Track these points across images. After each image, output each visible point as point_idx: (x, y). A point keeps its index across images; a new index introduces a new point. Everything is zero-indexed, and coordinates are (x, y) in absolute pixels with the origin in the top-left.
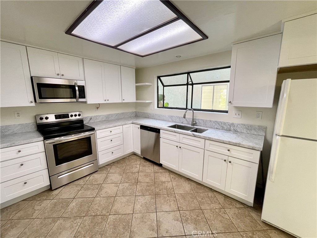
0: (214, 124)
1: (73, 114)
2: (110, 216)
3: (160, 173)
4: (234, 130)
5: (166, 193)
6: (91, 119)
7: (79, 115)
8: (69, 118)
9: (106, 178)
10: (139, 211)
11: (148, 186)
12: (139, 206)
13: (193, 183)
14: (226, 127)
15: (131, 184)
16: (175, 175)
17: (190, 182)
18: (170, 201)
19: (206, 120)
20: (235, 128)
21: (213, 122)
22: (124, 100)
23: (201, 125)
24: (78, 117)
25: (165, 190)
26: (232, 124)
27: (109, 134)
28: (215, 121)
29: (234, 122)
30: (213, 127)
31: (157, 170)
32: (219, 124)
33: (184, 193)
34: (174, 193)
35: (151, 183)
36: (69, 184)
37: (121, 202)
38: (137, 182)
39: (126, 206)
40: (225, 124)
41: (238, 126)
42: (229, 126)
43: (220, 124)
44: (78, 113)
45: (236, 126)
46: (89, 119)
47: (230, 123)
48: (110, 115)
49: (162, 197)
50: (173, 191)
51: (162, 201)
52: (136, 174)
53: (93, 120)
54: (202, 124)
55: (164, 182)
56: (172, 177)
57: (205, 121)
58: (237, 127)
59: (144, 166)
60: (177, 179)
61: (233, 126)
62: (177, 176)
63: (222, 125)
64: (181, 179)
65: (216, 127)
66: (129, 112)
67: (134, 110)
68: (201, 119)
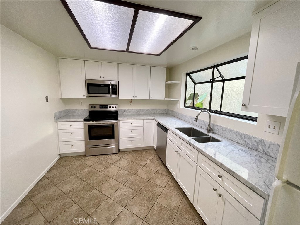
0: (235, 136)
1: (111, 106)
2: (95, 190)
3: (160, 175)
4: (264, 151)
5: (148, 196)
6: (124, 111)
7: (115, 107)
8: (108, 108)
9: (118, 161)
10: (114, 199)
11: (140, 181)
12: (118, 194)
13: (186, 202)
14: (251, 144)
15: (129, 173)
16: (173, 184)
17: (184, 199)
18: (145, 205)
19: (226, 129)
20: (267, 149)
21: (234, 133)
22: (151, 97)
23: (219, 133)
24: (114, 109)
25: (150, 193)
26: (262, 141)
27: (130, 125)
28: (237, 132)
29: (265, 139)
30: (233, 140)
31: (161, 171)
32: (241, 137)
33: (166, 206)
34: (155, 200)
35: (144, 180)
36: (96, 156)
37: (110, 183)
38: (135, 174)
39: (110, 189)
40: (249, 138)
41: (272, 146)
42: (255, 144)
43: (243, 137)
44: (114, 106)
45: (267, 145)
46: (123, 111)
47: (258, 139)
48: (141, 109)
49: (141, 198)
50: (156, 198)
51: (138, 202)
52: (141, 167)
53: (126, 112)
54: (221, 133)
55: (157, 185)
56: (169, 184)
57: (224, 129)
58: (269, 148)
59: (153, 163)
60: (173, 188)
61: (263, 144)
62: (175, 185)
63: (246, 140)
64: (177, 190)
65: (237, 140)
66: (159, 109)
67: (165, 108)
68: (220, 126)
